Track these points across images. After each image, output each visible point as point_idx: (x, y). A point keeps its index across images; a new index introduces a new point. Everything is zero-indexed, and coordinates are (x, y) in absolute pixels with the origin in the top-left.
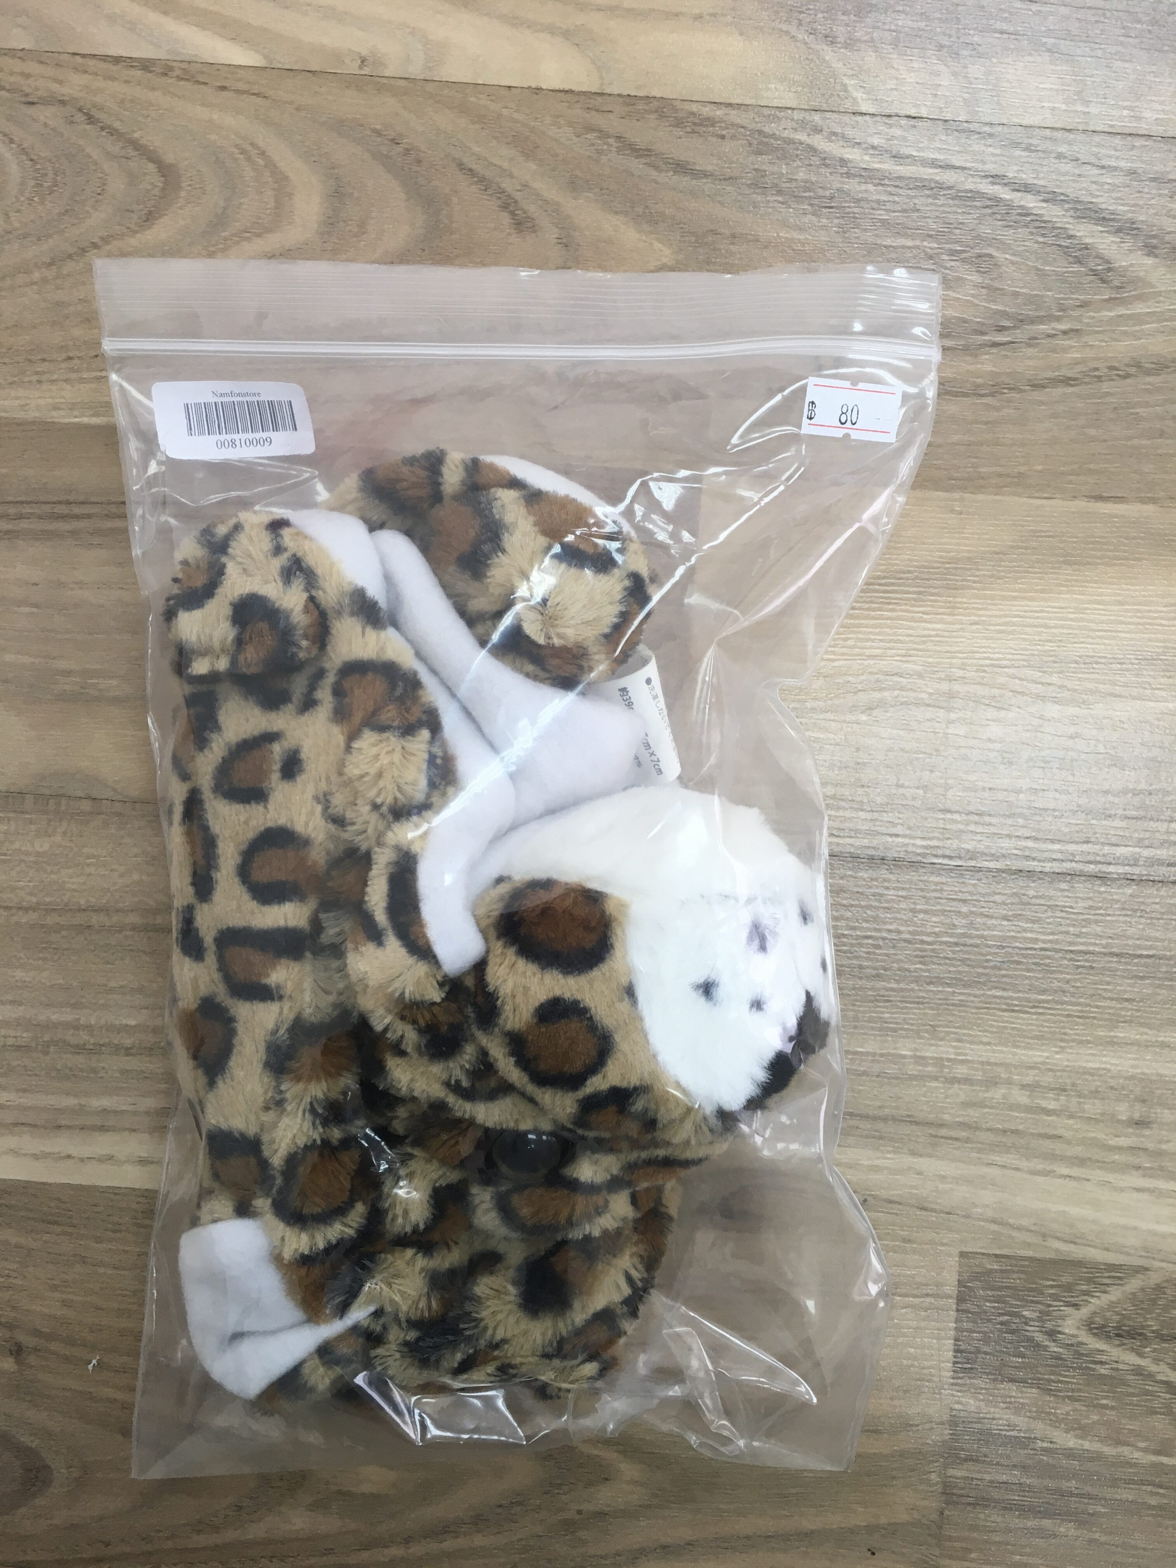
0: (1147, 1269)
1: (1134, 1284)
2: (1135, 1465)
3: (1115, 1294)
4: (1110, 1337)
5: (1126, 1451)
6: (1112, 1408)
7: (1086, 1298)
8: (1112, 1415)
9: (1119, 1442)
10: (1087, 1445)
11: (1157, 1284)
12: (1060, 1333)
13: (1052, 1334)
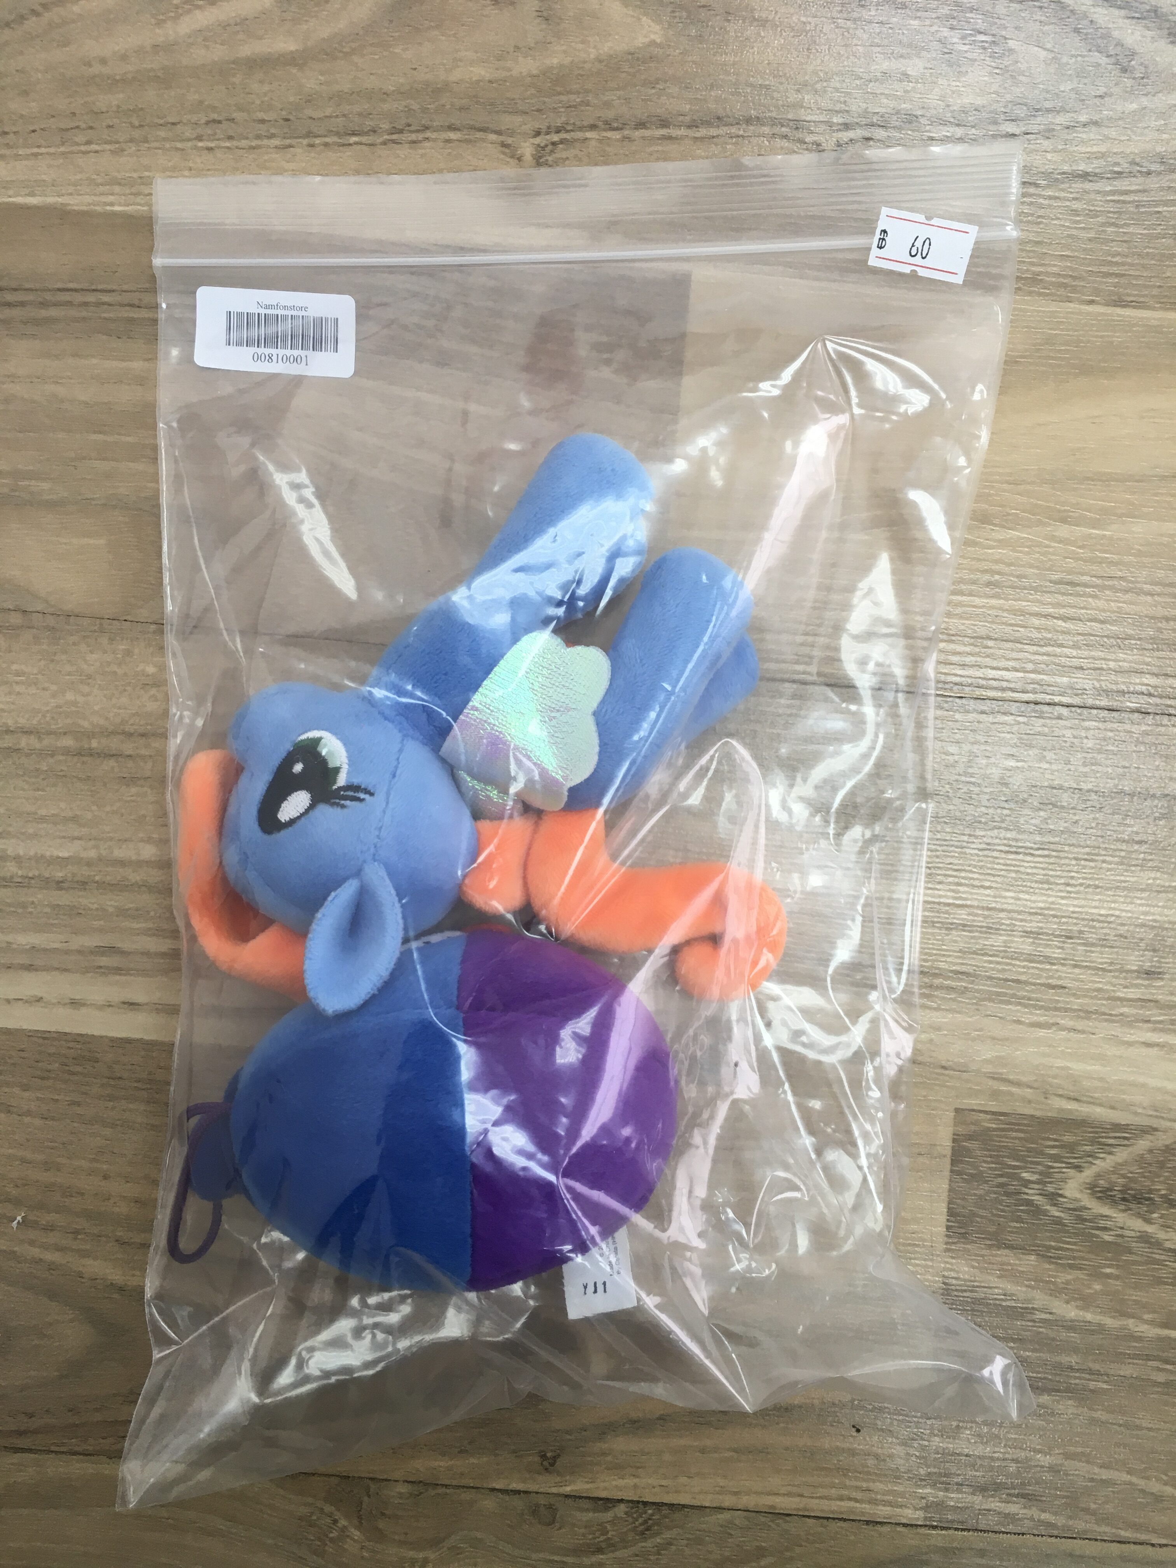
0: (1156, 1130)
1: (1143, 1145)
2: (1140, 1339)
3: (1122, 1155)
4: (1115, 1202)
5: (1131, 1322)
6: (1117, 1278)
7: (1090, 1159)
8: (1116, 1285)
9: (1124, 1314)
10: (1089, 1316)
11: (1167, 1146)
12: (1061, 1196)
13: (1054, 1198)
